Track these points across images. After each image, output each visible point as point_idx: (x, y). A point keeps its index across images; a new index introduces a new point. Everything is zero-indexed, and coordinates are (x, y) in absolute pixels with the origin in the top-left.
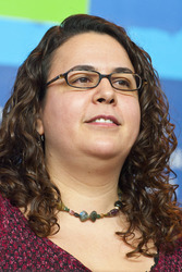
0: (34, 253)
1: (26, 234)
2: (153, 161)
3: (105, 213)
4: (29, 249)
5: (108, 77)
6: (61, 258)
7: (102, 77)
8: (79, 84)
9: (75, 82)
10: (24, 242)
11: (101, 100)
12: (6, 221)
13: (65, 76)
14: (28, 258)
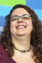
2: (38, 36)
11: (19, 22)
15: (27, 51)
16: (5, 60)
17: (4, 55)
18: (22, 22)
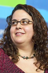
0: (12, 69)
1: (10, 64)
4: (11, 68)
6: (19, 71)
10: (10, 66)
14: (11, 70)
15: (30, 58)
16: (7, 65)
17: (5, 60)
18: (20, 28)
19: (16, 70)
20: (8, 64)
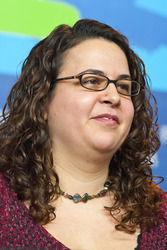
0: (31, 241)
3: (96, 194)
5: (114, 82)
7: (109, 81)
8: (89, 85)
9: (86, 82)
12: (8, 209)
13: (80, 77)
15: (95, 197)
16: (14, 227)
19: (45, 245)
20: (18, 224)
